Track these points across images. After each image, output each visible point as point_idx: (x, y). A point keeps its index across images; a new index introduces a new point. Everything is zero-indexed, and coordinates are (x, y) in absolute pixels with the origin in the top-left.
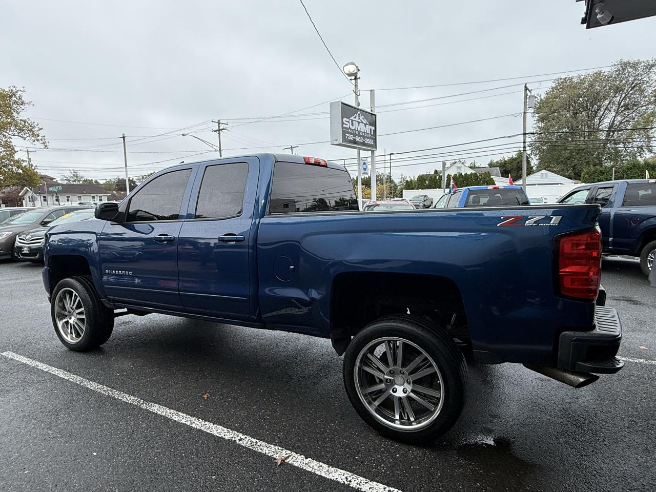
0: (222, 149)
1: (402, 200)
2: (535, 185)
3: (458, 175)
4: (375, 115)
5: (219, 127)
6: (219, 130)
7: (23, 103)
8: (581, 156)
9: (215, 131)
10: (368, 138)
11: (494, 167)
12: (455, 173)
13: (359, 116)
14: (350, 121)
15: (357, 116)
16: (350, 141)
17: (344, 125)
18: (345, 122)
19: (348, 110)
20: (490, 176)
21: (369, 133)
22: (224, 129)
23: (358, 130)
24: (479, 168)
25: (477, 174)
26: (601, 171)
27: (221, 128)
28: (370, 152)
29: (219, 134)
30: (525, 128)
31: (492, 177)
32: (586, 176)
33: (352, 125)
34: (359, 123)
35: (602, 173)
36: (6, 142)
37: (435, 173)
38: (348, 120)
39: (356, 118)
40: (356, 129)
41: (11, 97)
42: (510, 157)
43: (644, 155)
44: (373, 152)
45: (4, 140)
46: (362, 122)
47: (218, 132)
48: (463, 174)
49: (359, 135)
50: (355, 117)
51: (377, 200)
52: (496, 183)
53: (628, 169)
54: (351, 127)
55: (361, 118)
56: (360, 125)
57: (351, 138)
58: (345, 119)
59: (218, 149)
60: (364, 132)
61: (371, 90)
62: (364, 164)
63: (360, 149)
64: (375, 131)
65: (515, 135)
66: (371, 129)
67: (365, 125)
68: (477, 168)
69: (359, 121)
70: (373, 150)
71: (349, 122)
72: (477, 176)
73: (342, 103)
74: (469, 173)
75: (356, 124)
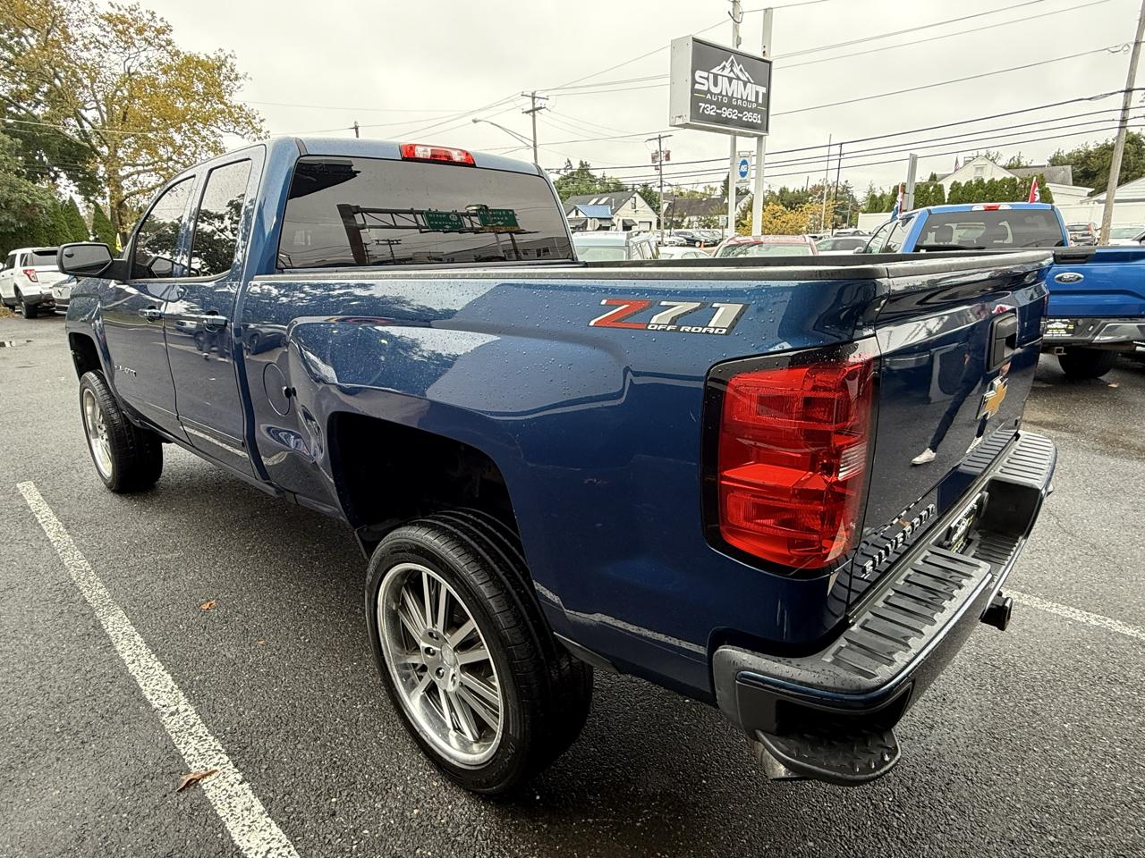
0: (538, 144)
1: (854, 234)
3: (973, 183)
4: (770, 63)
5: (534, 104)
6: (534, 110)
7: (237, 78)
9: (527, 112)
10: (749, 110)
11: (1062, 165)
12: (969, 180)
13: (732, 66)
14: (711, 76)
15: (728, 65)
16: (709, 119)
17: (697, 86)
18: (698, 79)
19: (705, 54)
20: (1043, 184)
21: (754, 100)
22: (541, 108)
23: (727, 96)
24: (1027, 167)
25: (1015, 179)
27: (537, 106)
28: (756, 139)
29: (534, 116)
30: (1131, 78)
31: (1047, 185)
33: (716, 84)
34: (730, 80)
36: (215, 142)
37: (930, 180)
38: (705, 74)
39: (724, 70)
40: (724, 93)
41: (219, 68)
42: (1102, 142)
44: (760, 138)
45: (213, 139)
46: (738, 78)
47: (531, 113)
48: (986, 182)
49: (729, 105)
50: (724, 68)
51: (763, 233)
52: (1054, 197)
54: (714, 90)
55: (736, 69)
56: (733, 85)
57: (711, 111)
58: (698, 73)
59: (531, 144)
60: (742, 99)
61: (766, 10)
62: (744, 162)
63: (735, 134)
64: (767, 96)
65: (1106, 95)
66: (757, 93)
67: (745, 84)
68: (1023, 167)
69: (732, 75)
70: (762, 136)
71: (707, 79)
72: (1015, 185)
73: (695, 40)
74: (998, 178)
75: (723, 82)
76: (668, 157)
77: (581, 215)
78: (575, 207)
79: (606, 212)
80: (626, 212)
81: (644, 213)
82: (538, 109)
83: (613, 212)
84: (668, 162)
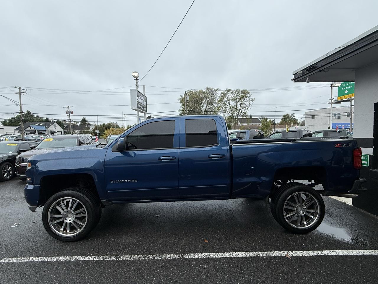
0: (22, 104)
6: (20, 93)
9: (17, 93)
14: (139, 99)
27: (21, 92)
29: (20, 95)
49: (142, 106)
50: (141, 97)
59: (19, 104)
60: (143, 104)
61: (144, 86)
67: (144, 101)
70: (145, 113)
76: (72, 113)
77: (32, 129)
78: (30, 126)
79: (44, 128)
80: (51, 128)
81: (59, 129)
82: (22, 93)
83: (47, 128)
84: (72, 115)
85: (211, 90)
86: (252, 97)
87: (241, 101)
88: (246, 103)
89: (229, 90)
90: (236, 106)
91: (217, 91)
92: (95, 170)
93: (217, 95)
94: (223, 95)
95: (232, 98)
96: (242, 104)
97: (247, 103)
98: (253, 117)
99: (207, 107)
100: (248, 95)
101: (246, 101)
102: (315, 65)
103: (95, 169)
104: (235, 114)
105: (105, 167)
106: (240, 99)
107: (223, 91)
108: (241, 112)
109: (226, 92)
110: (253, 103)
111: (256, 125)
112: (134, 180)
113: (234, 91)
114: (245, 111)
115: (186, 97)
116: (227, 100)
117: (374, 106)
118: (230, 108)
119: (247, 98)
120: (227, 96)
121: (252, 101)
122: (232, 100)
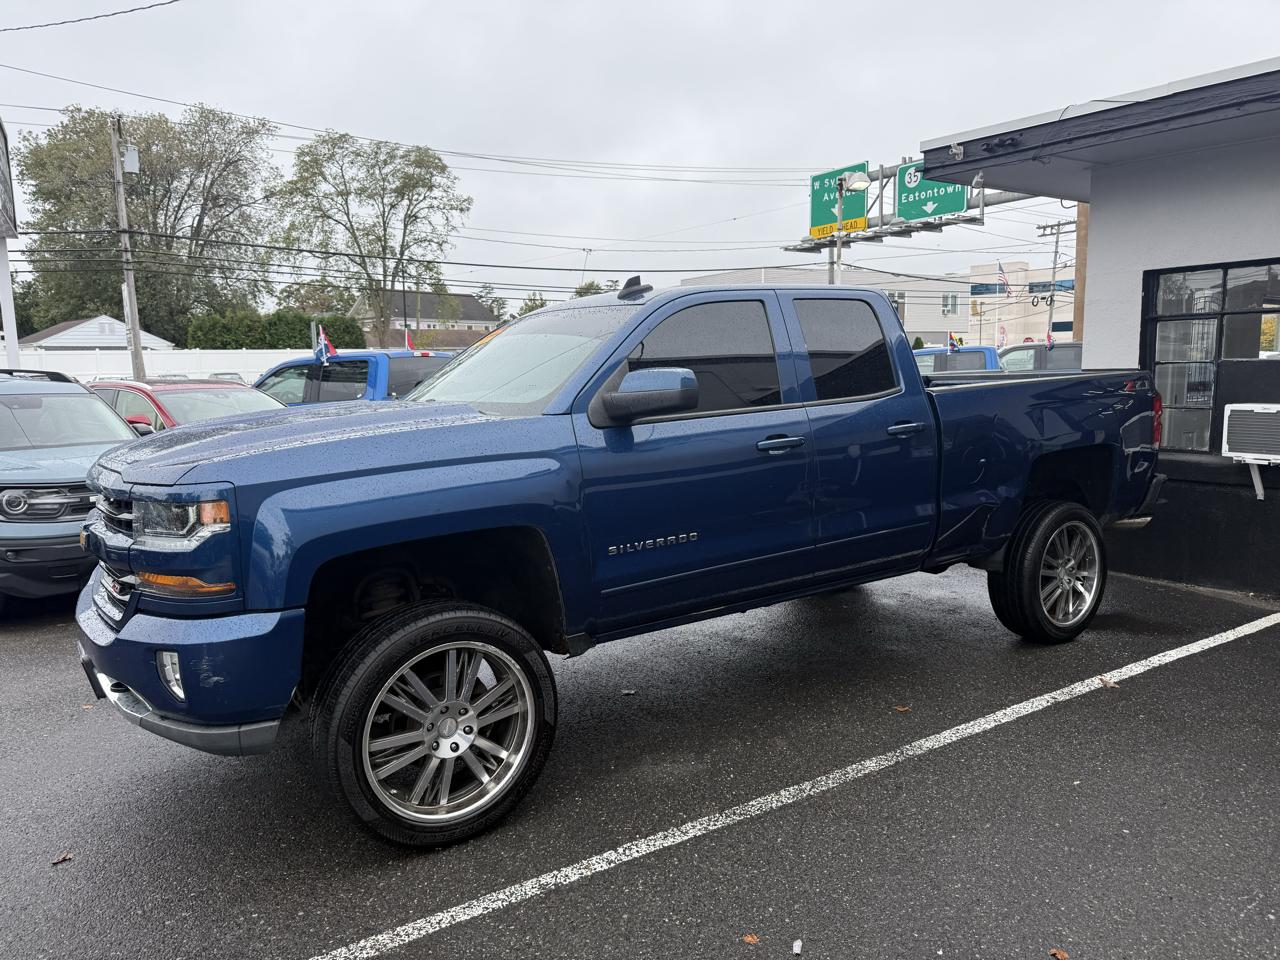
2: (93, 348)
8: (154, 290)
26: (224, 326)
32: (200, 334)
35: (227, 329)
43: (262, 299)
53: (270, 324)
85: (223, 121)
86: (461, 190)
87: (406, 202)
88: (432, 219)
89: (344, 138)
90: (385, 230)
91: (257, 132)
92: (556, 508)
93: (264, 155)
94: (311, 165)
95: (356, 185)
96: (411, 218)
97: (437, 218)
98: (452, 290)
99: (206, 221)
100: (438, 179)
101: (431, 207)
102: (1016, 136)
103: (556, 503)
104: (380, 270)
105: (588, 490)
106: (400, 193)
107: (308, 143)
108: (411, 260)
109: (324, 150)
110: (465, 220)
111: (470, 328)
112: (688, 535)
113: (369, 151)
114: (428, 258)
115: (122, 155)
116: (333, 190)
117: (1144, 279)
118: (353, 234)
119: (436, 193)
120: (331, 169)
121: (462, 210)
122: (361, 192)
